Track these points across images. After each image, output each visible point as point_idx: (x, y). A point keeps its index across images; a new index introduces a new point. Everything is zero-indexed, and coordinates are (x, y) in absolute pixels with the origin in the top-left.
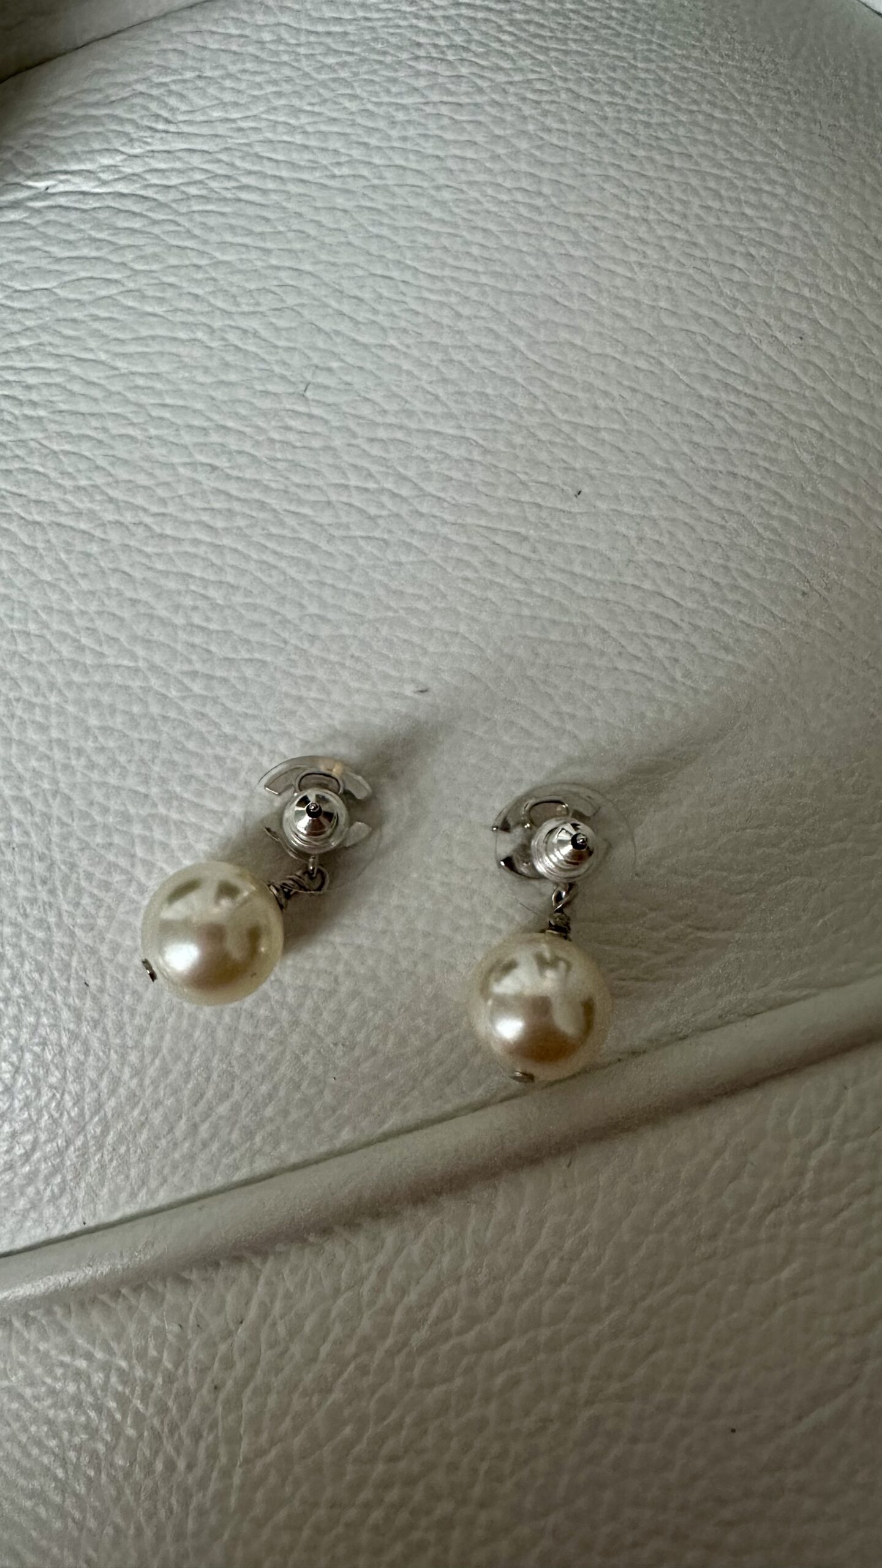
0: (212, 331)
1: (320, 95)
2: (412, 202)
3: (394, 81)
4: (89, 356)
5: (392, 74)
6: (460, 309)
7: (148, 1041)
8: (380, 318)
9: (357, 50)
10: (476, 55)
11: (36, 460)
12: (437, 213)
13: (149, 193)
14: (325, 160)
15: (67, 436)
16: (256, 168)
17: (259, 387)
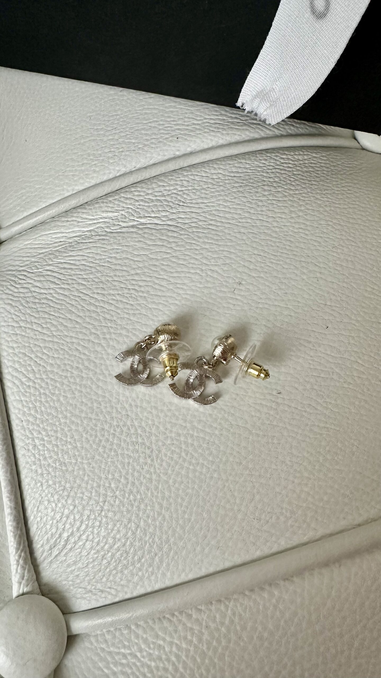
0: (202, 270)
1: (233, 196)
2: (266, 231)
3: (257, 192)
4: (161, 277)
5: (257, 190)
6: (284, 266)
7: (186, 516)
8: (258, 268)
9: (244, 182)
10: (283, 185)
11: (144, 311)
12: (274, 235)
13: (179, 225)
14: (236, 216)
15: (154, 303)
16: (214, 219)
17: (218, 289)
